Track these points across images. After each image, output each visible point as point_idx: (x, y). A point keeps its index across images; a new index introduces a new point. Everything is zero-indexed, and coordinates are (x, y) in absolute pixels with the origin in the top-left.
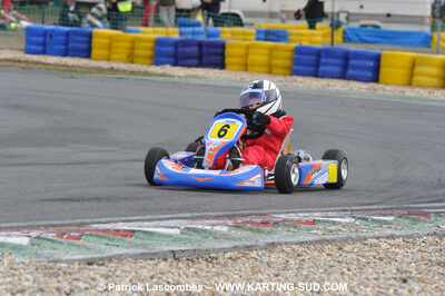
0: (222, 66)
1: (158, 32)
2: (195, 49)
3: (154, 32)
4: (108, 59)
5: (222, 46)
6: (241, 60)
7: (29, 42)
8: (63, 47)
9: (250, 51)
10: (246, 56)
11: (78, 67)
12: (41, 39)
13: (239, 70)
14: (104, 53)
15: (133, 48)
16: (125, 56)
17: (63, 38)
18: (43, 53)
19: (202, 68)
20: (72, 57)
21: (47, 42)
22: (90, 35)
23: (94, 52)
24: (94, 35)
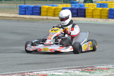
0: (84, 16)
2: (76, 11)
4: (47, 16)
5: (85, 10)
6: (91, 14)
7: (20, 11)
8: (32, 12)
9: (94, 11)
10: (93, 13)
11: (36, 19)
12: (24, 10)
13: (91, 18)
14: (46, 13)
15: (55, 12)
16: (52, 14)
17: (32, 9)
18: (25, 14)
19: (78, 17)
20: (35, 15)
21: (26, 11)
22: (40, 8)
23: (42, 13)
24: (41, 8)
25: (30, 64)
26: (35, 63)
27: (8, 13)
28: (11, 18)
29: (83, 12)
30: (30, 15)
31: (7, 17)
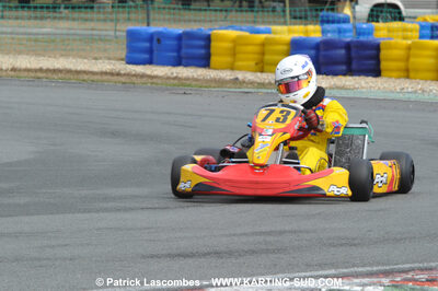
0: (376, 72)
1: (294, 32)
2: (343, 52)
3: (290, 31)
4: (232, 68)
5: (377, 48)
6: (401, 65)
7: (131, 49)
8: (175, 54)
9: (412, 52)
10: (408, 59)
12: (147, 45)
13: (399, 78)
14: (228, 59)
15: (263, 54)
16: (253, 63)
17: (175, 43)
18: (150, 62)
19: (352, 75)
20: (186, 66)
21: (155, 48)
22: (208, 39)
23: (214, 60)
24: (212, 38)
26: (209, 254)
27: (85, 58)
28: (98, 77)
29: (371, 58)
30: (168, 65)
31: (85, 72)
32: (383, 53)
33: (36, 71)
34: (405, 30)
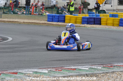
0: (100, 24)
1: (83, 15)
2: (93, 20)
3: (82, 15)
5: (100, 19)
6: (106, 23)
7: (48, 18)
8: (58, 20)
10: (107, 21)
11: (62, 25)
12: (52, 18)
13: (105, 25)
14: (69, 21)
15: (76, 20)
16: (74, 22)
17: (58, 17)
18: (52, 21)
19: (95, 25)
20: (60, 22)
23: (66, 21)
24: (66, 16)
25: (61, 60)
27: (39, 20)
28: (41, 24)
29: (99, 21)
30: (56, 22)
32: (102, 20)
33: (28, 23)
34: (106, 15)
